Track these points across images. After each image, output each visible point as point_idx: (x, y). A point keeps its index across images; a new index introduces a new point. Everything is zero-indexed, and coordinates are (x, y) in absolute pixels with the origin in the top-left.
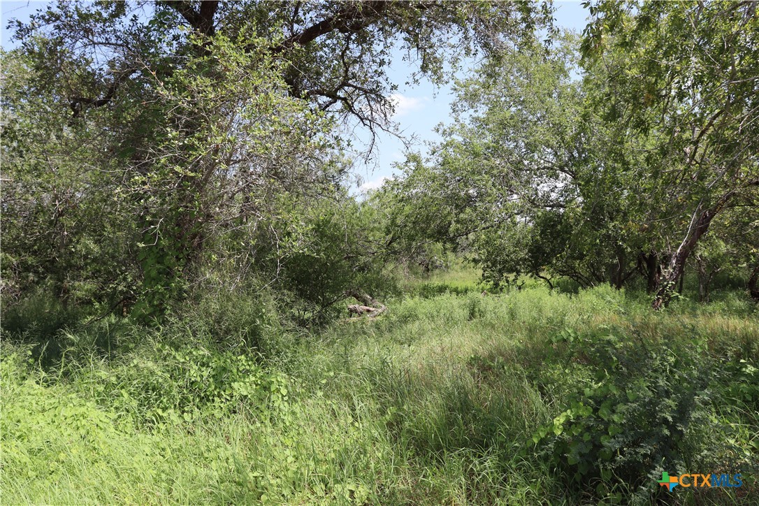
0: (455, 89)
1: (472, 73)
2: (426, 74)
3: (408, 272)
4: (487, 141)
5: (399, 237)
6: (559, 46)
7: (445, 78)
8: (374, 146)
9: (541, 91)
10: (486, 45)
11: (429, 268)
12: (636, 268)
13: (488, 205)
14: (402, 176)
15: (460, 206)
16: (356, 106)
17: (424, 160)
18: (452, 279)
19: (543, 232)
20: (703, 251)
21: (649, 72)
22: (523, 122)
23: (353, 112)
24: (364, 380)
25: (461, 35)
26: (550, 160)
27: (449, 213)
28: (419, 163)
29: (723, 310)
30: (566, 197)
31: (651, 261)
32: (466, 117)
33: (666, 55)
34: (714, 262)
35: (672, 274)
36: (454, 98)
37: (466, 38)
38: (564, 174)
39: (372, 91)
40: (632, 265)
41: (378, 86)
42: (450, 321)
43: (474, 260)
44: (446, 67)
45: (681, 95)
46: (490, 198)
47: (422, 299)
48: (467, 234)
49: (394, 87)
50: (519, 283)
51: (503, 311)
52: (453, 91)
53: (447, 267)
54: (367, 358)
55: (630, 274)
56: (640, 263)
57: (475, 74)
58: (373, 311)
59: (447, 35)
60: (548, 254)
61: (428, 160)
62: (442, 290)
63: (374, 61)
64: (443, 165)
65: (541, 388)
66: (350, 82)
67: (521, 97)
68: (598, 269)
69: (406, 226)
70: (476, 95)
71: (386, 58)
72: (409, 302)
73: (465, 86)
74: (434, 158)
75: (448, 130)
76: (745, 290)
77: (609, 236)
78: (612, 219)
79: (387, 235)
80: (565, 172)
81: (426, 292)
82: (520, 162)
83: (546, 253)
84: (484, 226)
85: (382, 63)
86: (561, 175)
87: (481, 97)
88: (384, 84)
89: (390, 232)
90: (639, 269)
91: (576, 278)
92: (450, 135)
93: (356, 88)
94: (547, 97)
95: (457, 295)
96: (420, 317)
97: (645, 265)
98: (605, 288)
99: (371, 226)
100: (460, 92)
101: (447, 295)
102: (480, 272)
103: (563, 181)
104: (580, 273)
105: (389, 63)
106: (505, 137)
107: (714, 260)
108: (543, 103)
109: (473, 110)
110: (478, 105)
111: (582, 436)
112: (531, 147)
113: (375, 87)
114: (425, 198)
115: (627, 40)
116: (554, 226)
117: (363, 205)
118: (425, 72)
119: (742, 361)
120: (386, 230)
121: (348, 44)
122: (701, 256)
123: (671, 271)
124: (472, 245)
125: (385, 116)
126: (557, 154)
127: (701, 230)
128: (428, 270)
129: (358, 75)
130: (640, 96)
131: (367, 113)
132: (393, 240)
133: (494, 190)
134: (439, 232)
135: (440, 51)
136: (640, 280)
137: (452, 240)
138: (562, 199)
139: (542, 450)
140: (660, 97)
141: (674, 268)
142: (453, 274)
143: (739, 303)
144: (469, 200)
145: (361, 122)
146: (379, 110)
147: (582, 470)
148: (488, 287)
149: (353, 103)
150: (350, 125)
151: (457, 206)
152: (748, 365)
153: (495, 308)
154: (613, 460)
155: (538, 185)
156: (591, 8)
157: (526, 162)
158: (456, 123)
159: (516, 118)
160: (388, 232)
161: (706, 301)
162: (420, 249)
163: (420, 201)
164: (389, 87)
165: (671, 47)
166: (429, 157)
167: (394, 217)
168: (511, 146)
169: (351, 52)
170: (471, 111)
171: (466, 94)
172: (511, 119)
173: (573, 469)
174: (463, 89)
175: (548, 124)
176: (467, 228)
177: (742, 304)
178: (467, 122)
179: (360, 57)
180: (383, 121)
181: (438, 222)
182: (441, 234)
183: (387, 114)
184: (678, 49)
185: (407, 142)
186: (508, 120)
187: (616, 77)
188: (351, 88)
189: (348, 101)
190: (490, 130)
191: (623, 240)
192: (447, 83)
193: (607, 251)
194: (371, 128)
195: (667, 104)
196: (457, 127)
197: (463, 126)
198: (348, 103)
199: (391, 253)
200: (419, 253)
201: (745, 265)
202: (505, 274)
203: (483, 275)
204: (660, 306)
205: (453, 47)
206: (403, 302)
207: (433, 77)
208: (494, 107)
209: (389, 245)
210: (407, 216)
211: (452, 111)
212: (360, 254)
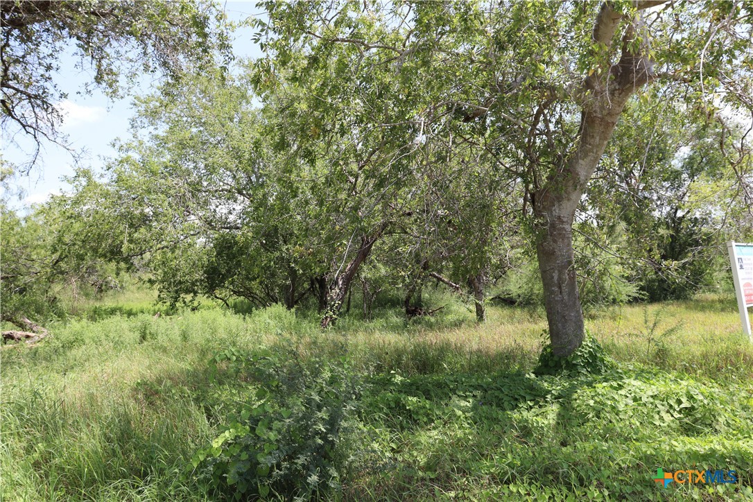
0: (135, 104)
1: (154, 89)
2: (100, 85)
3: (79, 294)
4: (165, 160)
5: (66, 256)
6: (243, 73)
7: (121, 92)
8: (38, 157)
9: (221, 114)
10: (165, 64)
11: (102, 289)
12: (309, 289)
13: (164, 225)
14: (70, 191)
15: (135, 225)
16: (18, 111)
17: (98, 176)
18: (128, 300)
19: (218, 254)
20: (366, 273)
21: (316, 107)
22: (204, 144)
23: (13, 117)
24: (9, 416)
25: (140, 50)
26: (229, 183)
27: (122, 233)
28: (89, 179)
29: (383, 326)
30: (244, 219)
31: (322, 282)
32: (145, 134)
33: (330, 93)
34: (377, 283)
35: (338, 295)
36: (133, 113)
37: (145, 54)
38: (242, 198)
39: (36, 97)
40: (306, 285)
41: (44, 92)
42: (118, 345)
43: (150, 281)
44: (122, 81)
45: (343, 132)
46: (165, 218)
47: (90, 323)
48: (141, 254)
49: (63, 96)
50: (196, 304)
51: (176, 334)
52: (132, 106)
53: (122, 287)
54: (17, 390)
55: (304, 294)
56: (312, 284)
57: (157, 90)
58: (33, 337)
59: (125, 48)
60: (223, 275)
61: (102, 176)
62: (113, 312)
63: (40, 64)
64: (116, 182)
65: (207, 410)
66: (10, 82)
67: (202, 119)
68: (272, 290)
69: (74, 244)
70: (156, 112)
71: (54, 65)
72: (74, 325)
73: (145, 102)
74: (109, 173)
75: (125, 146)
76: (402, 308)
77: (283, 258)
78: (285, 242)
79: (53, 253)
80: (244, 195)
81: (96, 315)
82: (199, 183)
83: (222, 274)
84: (159, 246)
85: (49, 68)
86: (239, 198)
87: (162, 115)
88: (52, 90)
89: (57, 251)
90: (312, 289)
91: (251, 299)
92: (127, 151)
93: (18, 90)
94: (228, 121)
95: (128, 318)
96: (87, 341)
97: (317, 286)
98: (278, 309)
99: (35, 243)
100: (140, 108)
101: (117, 318)
102: (156, 293)
103: (241, 204)
104: (256, 294)
105: (58, 69)
106: (184, 157)
107: (376, 281)
108: (223, 126)
109: (153, 127)
110: (159, 122)
111: (240, 456)
112: (211, 169)
113: (40, 92)
114: (96, 216)
115: (297, 76)
116: (230, 248)
117: (26, 219)
118: (99, 83)
119: (392, 372)
120: (52, 248)
121: (8, 40)
122: (365, 278)
123: (338, 291)
124: (147, 265)
125: (52, 125)
126: (235, 177)
127: (363, 255)
128: (101, 291)
129: (20, 76)
130: (307, 129)
131: (31, 120)
132: (60, 259)
133: (170, 210)
134: (112, 252)
135: (117, 63)
136: (313, 300)
137: (127, 260)
138: (239, 221)
139: (202, 472)
140: (325, 132)
141: (340, 289)
142: (128, 295)
143: (396, 320)
144: (145, 219)
145: (23, 130)
146: (46, 118)
147: (242, 488)
148: (165, 308)
149: (13, 108)
150: (9, 131)
151: (131, 225)
152: (397, 376)
153: (167, 330)
154: (270, 476)
155: (217, 207)
156: (261, 44)
157: (205, 184)
158: (134, 139)
159: (196, 139)
160: (55, 250)
161: (369, 318)
162: (91, 270)
163: (91, 218)
164: (57, 95)
165: (334, 87)
166: (103, 172)
167: (61, 234)
168: (190, 167)
169: (12, 50)
170: (151, 129)
171: (146, 111)
172: (190, 140)
173: (233, 489)
174: (144, 105)
175: (227, 147)
176: (141, 248)
177: (398, 320)
178: (146, 139)
179: (24, 57)
180: (50, 131)
181: (110, 241)
182: (114, 253)
183: (55, 124)
184: (340, 90)
185: (76, 156)
186: (188, 141)
187: (287, 109)
188: (11, 90)
189: (8, 105)
190: (169, 149)
191: (295, 262)
192: (122, 97)
193: (281, 272)
194: (35, 137)
195: (332, 137)
196: (134, 144)
197: (141, 143)
198: (6, 107)
199: (56, 272)
200: (90, 274)
201: (401, 285)
202: (182, 295)
203: (159, 296)
204: (328, 324)
205: (131, 61)
206: (68, 325)
207: (107, 90)
208: (175, 125)
209: (55, 264)
210: (77, 234)
211: (130, 126)
212: (20, 274)
